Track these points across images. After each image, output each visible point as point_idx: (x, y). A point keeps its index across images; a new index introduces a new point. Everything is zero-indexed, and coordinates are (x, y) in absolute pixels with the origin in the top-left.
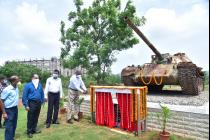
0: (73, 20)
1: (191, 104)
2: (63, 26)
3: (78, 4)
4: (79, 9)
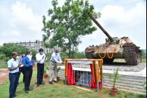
0: (51, 15)
1: (132, 70)
2: (44, 19)
4: (55, 8)
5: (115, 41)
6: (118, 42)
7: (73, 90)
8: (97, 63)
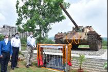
5: (81, 30)
6: (83, 30)
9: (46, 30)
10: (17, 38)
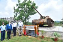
0: (18, 6)
1: (50, 29)
2: (14, 8)
3: (19, 2)
4: (19, 3)
6: (45, 18)
7: (27, 37)
8: (36, 26)
9: (28, 19)
10: (15, 23)
